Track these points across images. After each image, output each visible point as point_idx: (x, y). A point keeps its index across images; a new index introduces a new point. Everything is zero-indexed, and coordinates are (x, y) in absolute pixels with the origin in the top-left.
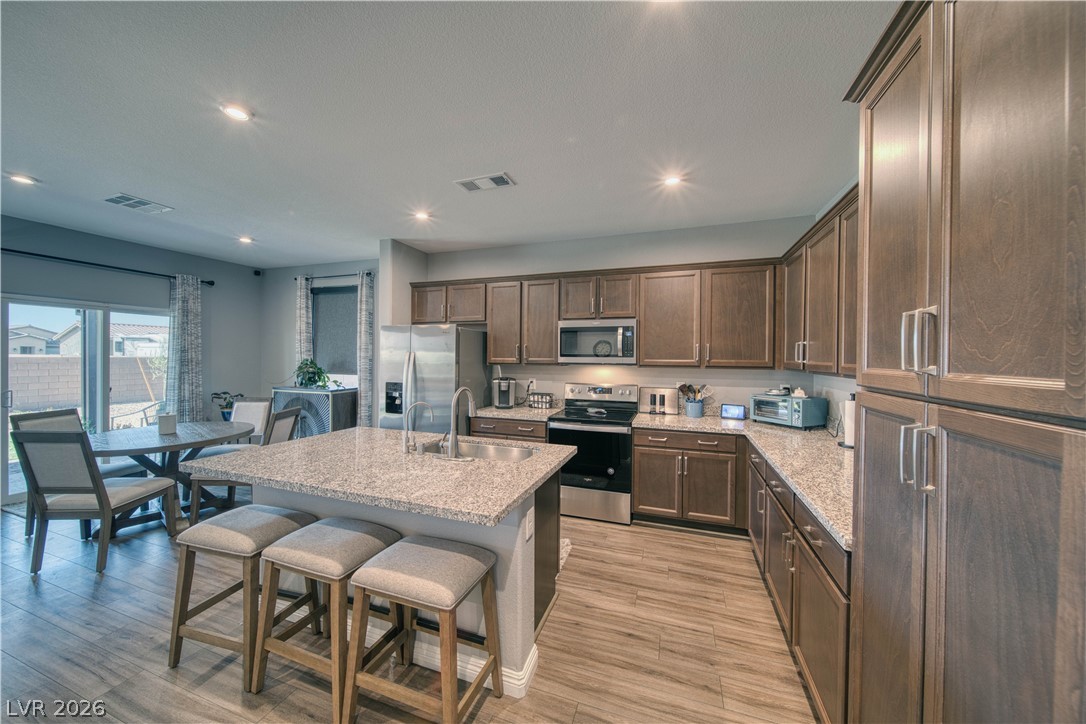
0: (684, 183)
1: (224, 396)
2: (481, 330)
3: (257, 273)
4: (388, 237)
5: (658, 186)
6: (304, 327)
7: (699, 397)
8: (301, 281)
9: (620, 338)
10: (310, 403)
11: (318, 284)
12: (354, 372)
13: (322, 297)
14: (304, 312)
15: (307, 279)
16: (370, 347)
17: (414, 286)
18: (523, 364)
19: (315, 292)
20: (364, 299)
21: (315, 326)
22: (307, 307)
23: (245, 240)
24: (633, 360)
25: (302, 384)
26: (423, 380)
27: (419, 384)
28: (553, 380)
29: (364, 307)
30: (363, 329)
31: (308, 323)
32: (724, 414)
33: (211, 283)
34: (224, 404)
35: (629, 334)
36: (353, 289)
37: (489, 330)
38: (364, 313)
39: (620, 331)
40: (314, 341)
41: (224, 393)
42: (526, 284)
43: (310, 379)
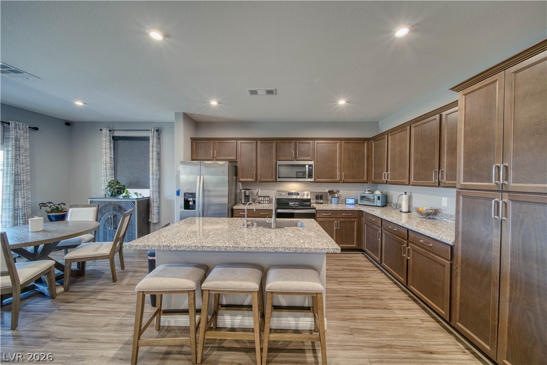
0: (347, 104)
1: (49, 205)
2: (234, 164)
3: (68, 124)
4: (183, 111)
5: (336, 105)
6: (108, 160)
7: (336, 195)
8: (105, 131)
9: (307, 169)
10: (120, 207)
11: (117, 134)
12: (148, 187)
13: (120, 142)
14: (108, 151)
15: (110, 130)
16: (158, 173)
17: (193, 140)
18: (258, 181)
19: (115, 139)
20: (155, 145)
21: (115, 160)
22: (110, 148)
23: (79, 103)
24: (312, 180)
25: (112, 195)
26: (209, 191)
27: (206, 193)
28: (269, 190)
29: (155, 149)
30: (154, 163)
31: (111, 158)
32: (347, 203)
33: (36, 129)
34: (49, 210)
35: (311, 168)
36: (146, 139)
37: (238, 165)
38: (155, 153)
39: (307, 166)
40: (115, 168)
41: (49, 203)
42: (259, 142)
43: (118, 192)
